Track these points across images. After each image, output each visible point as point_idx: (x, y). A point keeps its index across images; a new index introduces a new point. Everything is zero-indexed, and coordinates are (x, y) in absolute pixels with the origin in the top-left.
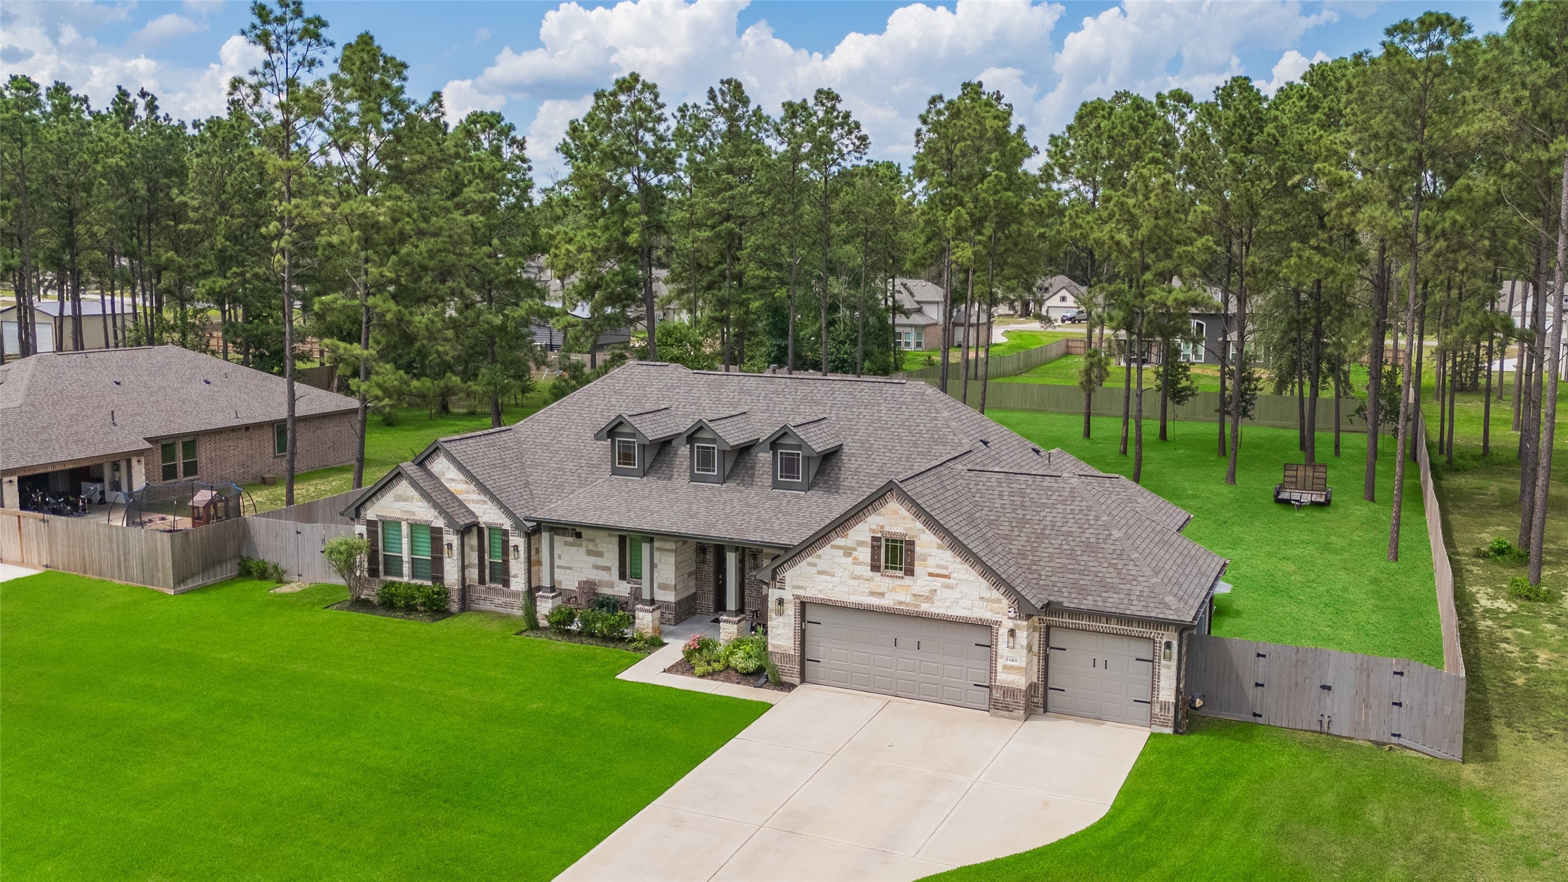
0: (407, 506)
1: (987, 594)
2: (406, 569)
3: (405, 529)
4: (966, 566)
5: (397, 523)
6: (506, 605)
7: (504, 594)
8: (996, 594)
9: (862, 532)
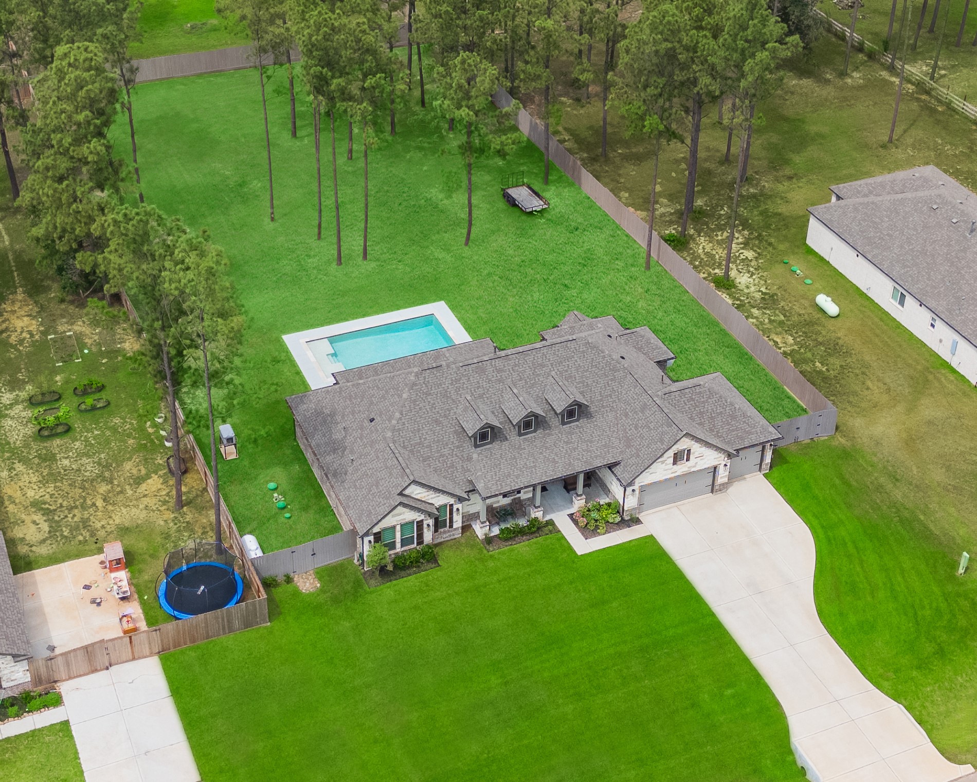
0: (401, 517)
1: (717, 456)
2: (398, 545)
3: (398, 528)
4: (710, 450)
5: (394, 527)
6: (450, 536)
7: (449, 531)
8: (720, 455)
9: (671, 453)
